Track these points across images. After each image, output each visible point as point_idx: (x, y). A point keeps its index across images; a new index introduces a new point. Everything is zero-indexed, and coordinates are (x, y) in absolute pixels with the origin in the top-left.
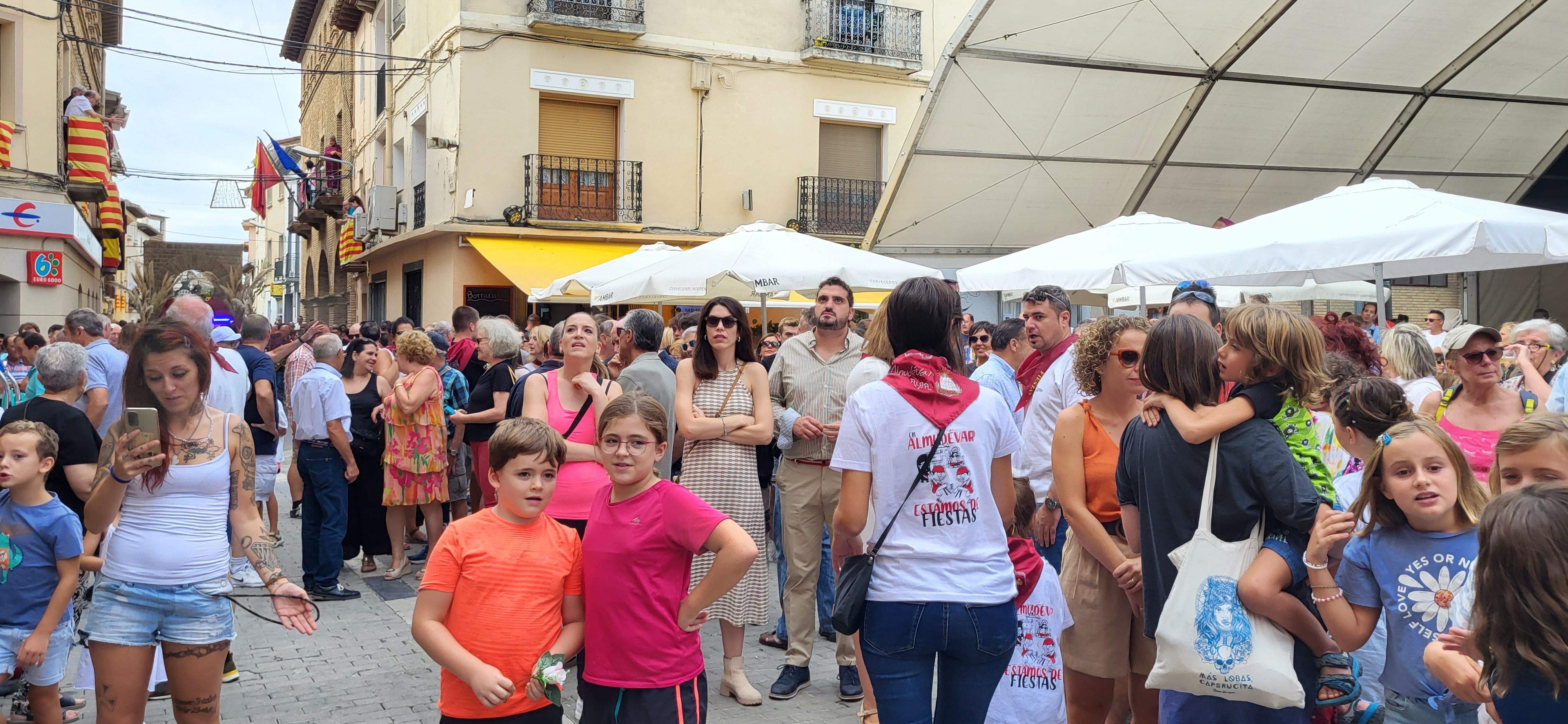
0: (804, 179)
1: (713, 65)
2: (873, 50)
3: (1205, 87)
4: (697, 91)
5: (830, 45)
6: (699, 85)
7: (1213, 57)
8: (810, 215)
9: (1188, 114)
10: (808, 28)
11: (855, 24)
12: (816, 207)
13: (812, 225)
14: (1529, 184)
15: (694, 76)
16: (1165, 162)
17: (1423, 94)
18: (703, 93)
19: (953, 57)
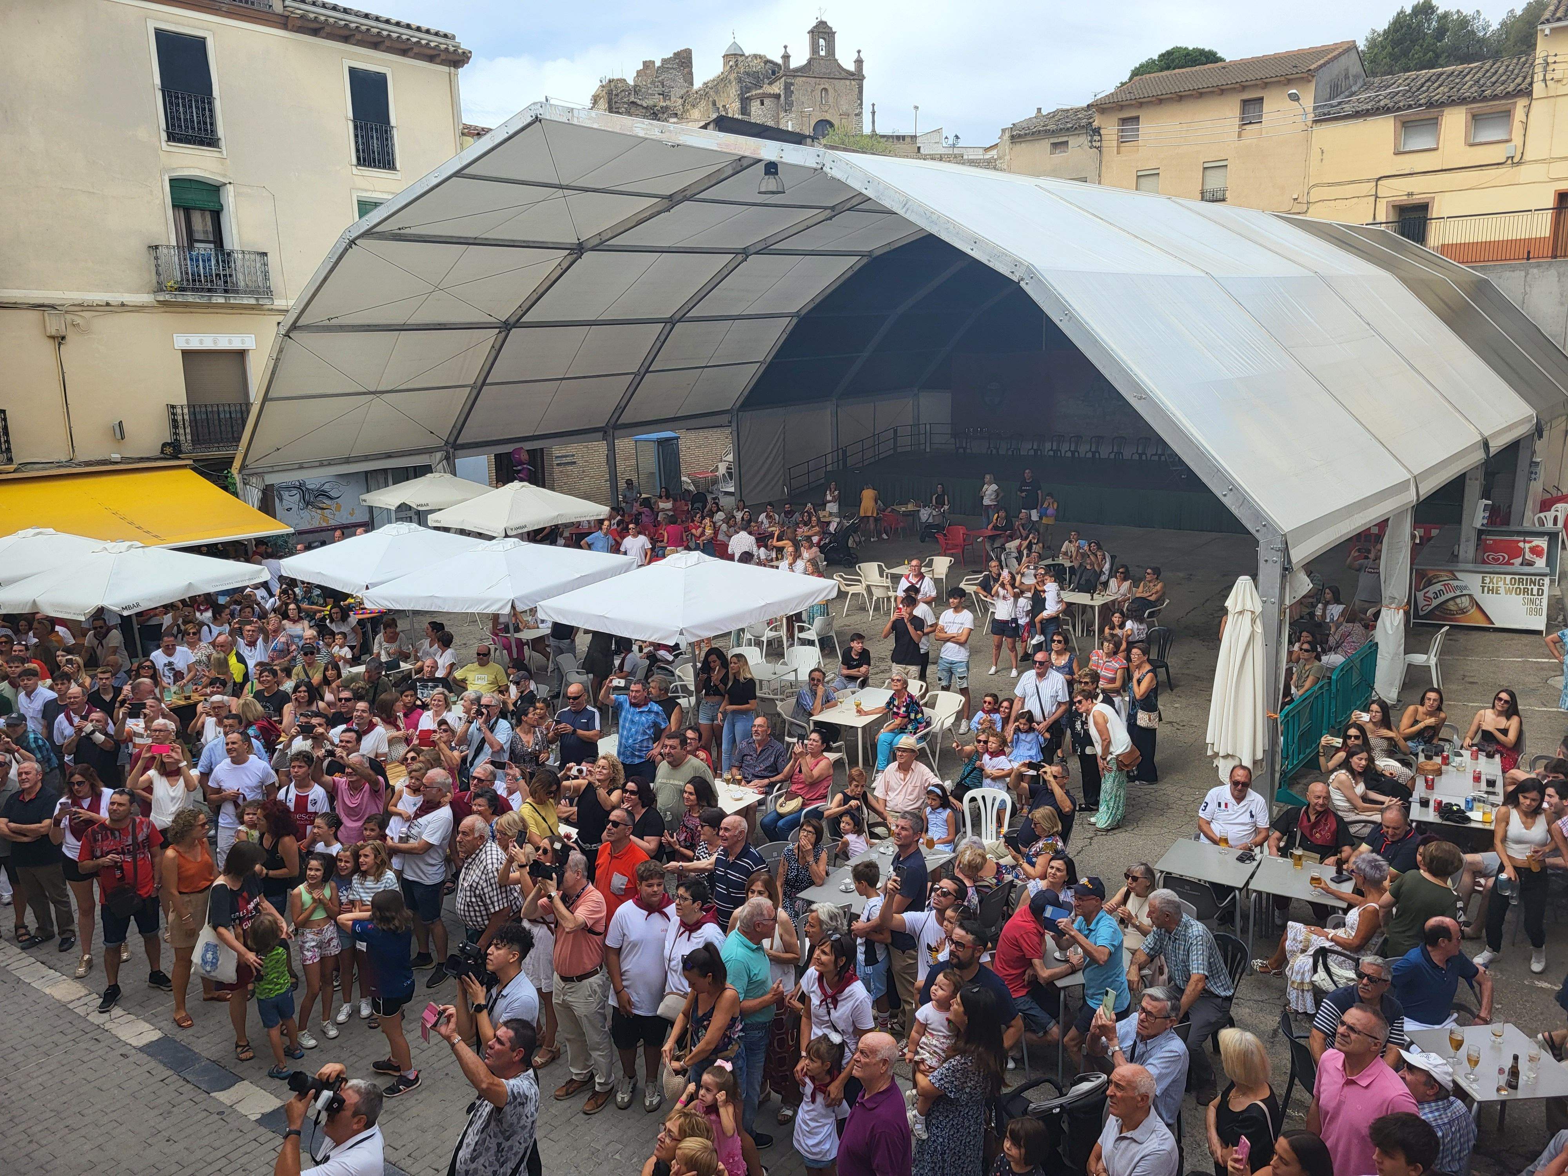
0: (173, 407)
1: (67, 312)
2: (226, 291)
3: (504, 334)
4: (53, 337)
5: (182, 289)
6: (54, 333)
7: (504, 314)
8: (182, 438)
9: (494, 353)
10: (158, 273)
11: (204, 268)
12: (188, 430)
13: (186, 446)
14: (764, 366)
15: (48, 324)
16: (484, 383)
17: (671, 322)
18: (60, 340)
19: (287, 335)
